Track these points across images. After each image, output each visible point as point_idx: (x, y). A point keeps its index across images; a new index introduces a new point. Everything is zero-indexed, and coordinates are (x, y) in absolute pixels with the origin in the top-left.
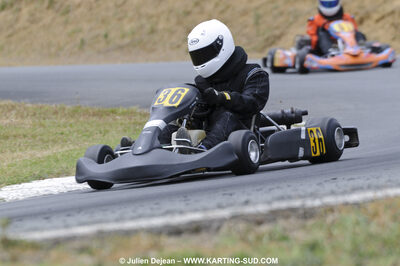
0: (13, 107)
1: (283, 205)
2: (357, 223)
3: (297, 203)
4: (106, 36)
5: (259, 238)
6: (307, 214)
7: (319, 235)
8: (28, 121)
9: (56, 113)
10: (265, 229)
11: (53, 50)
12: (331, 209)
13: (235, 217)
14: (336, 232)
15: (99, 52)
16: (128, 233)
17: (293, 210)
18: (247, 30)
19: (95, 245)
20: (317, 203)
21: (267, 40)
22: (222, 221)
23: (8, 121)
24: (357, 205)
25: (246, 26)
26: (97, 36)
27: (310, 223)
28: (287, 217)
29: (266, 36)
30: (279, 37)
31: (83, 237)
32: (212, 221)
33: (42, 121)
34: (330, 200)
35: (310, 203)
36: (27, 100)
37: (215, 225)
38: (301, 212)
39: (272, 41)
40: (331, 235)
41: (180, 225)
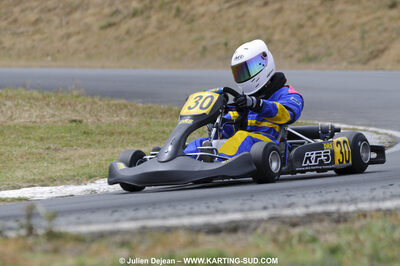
0: (125, 106)
1: (320, 209)
2: (384, 229)
3: (332, 208)
4: (226, 44)
5: (289, 240)
6: (341, 219)
8: (135, 120)
9: (163, 113)
10: (296, 231)
11: (177, 55)
12: (364, 215)
13: (272, 219)
14: (362, 237)
15: (219, 59)
16: (169, 230)
17: (328, 214)
18: (353, 44)
19: (135, 241)
20: (352, 208)
21: (371, 53)
22: (260, 221)
23: (118, 119)
24: (388, 212)
25: (353, 40)
26: (218, 44)
27: (342, 226)
28: (321, 221)
29: (370, 50)
30: (382, 51)
32: (250, 221)
34: (364, 206)
35: (345, 208)
36: (140, 100)
37: (253, 225)
38: (335, 216)
39: (376, 55)
40: (357, 239)
41: (220, 224)
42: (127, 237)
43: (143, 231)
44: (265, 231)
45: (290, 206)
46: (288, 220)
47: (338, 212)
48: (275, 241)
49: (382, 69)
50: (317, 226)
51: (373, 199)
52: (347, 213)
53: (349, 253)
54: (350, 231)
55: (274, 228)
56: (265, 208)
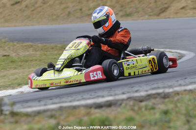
0: (32, 46)
1: (154, 92)
2: (190, 100)
3: (160, 91)
4: (81, 10)
5: (140, 109)
6: (166, 96)
7: (170, 106)
8: (38, 53)
9: (52, 48)
10: (143, 104)
11: (55, 17)
12: (178, 93)
13: (129, 98)
14: (179, 105)
15: (77, 18)
16: (75, 107)
17: (159, 94)
18: (151, 5)
19: (58, 114)
20: (171, 90)
21: (161, 10)
22: (123, 100)
23: (28, 53)
24: (191, 91)
25: (150, 3)
26: (76, 10)
27: (167, 100)
28: (155, 98)
29: (160, 8)
30: (167, 8)
31: (53, 110)
32: (118, 100)
33: (45, 53)
34: (178, 89)
35: (167, 90)
36: (39, 42)
37: (119, 103)
38: (163, 95)
39: (164, 10)
40: (176, 106)
41: (102, 103)
42: (53, 113)
43: (61, 109)
44: (126, 105)
45: (137, 91)
46: (137, 98)
47: (163, 93)
48: (133, 110)
49: (169, 18)
50: (153, 101)
51: (180, 85)
52: (169, 93)
53: (174, 114)
54: (172, 102)
55: (131, 103)
56: (124, 93)
